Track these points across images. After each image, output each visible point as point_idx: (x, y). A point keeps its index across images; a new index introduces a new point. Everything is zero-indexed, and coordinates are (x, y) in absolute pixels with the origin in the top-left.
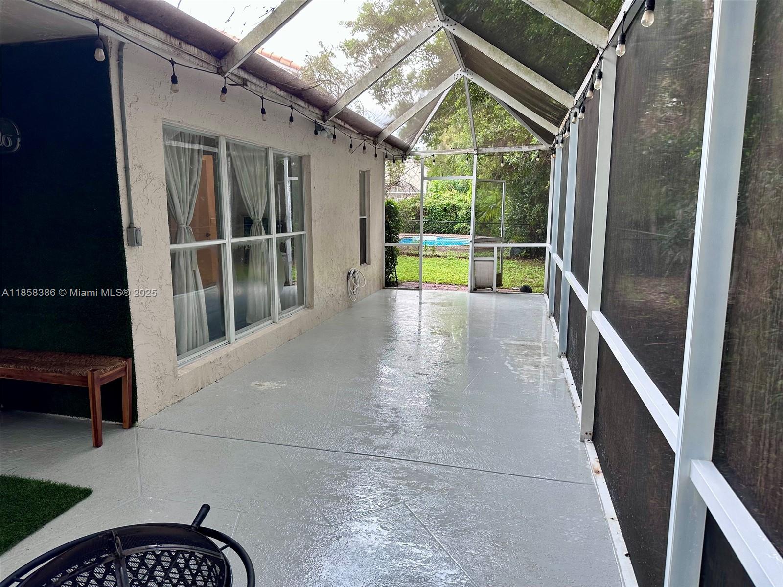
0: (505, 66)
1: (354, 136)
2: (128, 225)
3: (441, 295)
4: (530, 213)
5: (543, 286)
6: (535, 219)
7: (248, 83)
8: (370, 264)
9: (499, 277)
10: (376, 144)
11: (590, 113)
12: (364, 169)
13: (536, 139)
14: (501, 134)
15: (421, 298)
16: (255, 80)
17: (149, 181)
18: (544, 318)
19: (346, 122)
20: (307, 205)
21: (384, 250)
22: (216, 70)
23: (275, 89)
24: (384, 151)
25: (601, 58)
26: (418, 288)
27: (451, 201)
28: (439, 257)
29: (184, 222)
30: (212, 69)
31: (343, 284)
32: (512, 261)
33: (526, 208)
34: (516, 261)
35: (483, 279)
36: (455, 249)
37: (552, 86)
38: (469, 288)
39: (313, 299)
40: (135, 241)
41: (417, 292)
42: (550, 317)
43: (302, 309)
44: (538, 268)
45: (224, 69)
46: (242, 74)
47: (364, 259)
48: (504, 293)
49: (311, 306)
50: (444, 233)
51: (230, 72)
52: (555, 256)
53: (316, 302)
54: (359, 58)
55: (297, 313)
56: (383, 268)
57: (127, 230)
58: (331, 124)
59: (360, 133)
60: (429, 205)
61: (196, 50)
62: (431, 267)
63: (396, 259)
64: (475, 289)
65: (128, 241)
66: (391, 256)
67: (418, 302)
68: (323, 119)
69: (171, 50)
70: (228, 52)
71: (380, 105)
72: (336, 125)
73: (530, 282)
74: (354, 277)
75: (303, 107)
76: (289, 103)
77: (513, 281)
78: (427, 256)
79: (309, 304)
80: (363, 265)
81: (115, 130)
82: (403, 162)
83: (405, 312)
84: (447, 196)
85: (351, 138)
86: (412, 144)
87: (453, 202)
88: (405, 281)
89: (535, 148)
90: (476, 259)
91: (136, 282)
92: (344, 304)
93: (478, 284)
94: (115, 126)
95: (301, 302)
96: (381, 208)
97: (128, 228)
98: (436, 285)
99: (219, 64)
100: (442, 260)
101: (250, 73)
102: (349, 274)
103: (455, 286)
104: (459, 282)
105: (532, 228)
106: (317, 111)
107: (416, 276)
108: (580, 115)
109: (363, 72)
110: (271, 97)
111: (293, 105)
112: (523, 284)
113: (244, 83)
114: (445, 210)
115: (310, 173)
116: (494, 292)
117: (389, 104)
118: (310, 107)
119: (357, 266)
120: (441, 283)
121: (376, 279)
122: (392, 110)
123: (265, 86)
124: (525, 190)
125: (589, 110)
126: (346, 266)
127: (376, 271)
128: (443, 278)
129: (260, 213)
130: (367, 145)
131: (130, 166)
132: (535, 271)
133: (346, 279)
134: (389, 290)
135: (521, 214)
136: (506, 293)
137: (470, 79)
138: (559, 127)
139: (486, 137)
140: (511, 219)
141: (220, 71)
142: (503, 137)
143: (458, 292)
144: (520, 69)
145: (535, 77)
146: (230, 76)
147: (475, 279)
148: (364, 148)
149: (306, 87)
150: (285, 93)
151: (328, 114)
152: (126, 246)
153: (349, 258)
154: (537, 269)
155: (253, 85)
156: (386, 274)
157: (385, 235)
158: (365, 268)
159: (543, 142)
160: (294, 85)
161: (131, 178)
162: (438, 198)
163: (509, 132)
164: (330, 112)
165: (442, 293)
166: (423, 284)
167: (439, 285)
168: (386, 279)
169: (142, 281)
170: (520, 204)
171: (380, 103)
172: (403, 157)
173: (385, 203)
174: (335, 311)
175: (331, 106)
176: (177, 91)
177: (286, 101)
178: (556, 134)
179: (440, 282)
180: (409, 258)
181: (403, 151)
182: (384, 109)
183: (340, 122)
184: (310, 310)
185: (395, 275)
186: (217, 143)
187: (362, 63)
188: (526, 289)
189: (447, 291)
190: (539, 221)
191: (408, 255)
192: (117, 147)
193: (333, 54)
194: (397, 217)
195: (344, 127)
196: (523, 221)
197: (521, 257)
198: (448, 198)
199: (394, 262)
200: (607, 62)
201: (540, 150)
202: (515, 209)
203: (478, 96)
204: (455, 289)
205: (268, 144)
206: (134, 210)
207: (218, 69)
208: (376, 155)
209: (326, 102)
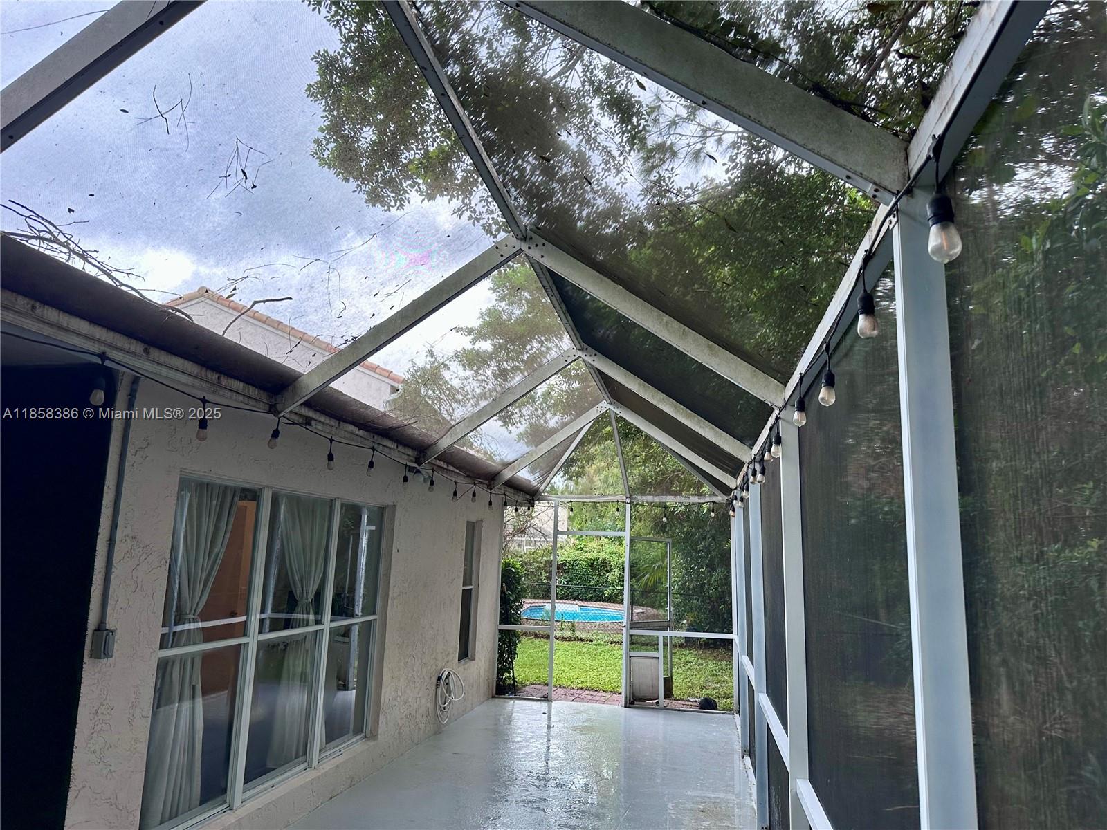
0: (660, 406)
1: (460, 480)
2: (96, 625)
3: (580, 712)
4: (709, 581)
5: (733, 697)
6: (716, 589)
7: (313, 423)
8: (474, 659)
9: (668, 682)
10: (491, 489)
11: (773, 476)
12: (473, 519)
13: (706, 488)
14: (663, 474)
15: (549, 718)
16: (323, 419)
17: (144, 556)
18: (737, 756)
19: (449, 463)
20: (384, 575)
21: (498, 636)
22: (268, 409)
23: (351, 428)
24: (503, 496)
25: (777, 419)
26: (546, 698)
27: (601, 554)
28: (582, 640)
29: (191, 610)
30: (261, 406)
31: (428, 695)
32: (688, 652)
33: (704, 573)
34: (693, 652)
35: (644, 684)
36: (605, 628)
37: (721, 434)
38: (622, 699)
39: (378, 724)
40: (103, 650)
41: (544, 705)
42: (743, 757)
43: (359, 740)
44: (726, 665)
45: (279, 407)
46: (306, 412)
47: (465, 652)
48: (675, 710)
49: (374, 736)
50: (590, 600)
51: (288, 410)
52: (745, 659)
53: (382, 728)
54: (481, 372)
55: (352, 749)
56: (493, 665)
57: (93, 634)
58: (428, 466)
59: (468, 476)
60: (569, 559)
61: (242, 384)
62: (569, 659)
63: (515, 648)
64: (632, 703)
65: (91, 650)
66: (507, 645)
67: (545, 724)
68: (418, 461)
69: (205, 385)
70: (288, 386)
71: (504, 428)
72: (435, 468)
73: (714, 689)
74: (447, 684)
75: (390, 448)
76: (371, 444)
77: (690, 687)
78: (563, 639)
79: (371, 733)
80: (463, 662)
81: (106, 488)
82: (529, 509)
83: (524, 743)
84: (595, 546)
85: (456, 482)
86: (543, 487)
87: (602, 556)
88: (528, 683)
89: (708, 499)
90: (632, 654)
91: (92, 715)
92: (428, 729)
93: (637, 694)
94: (107, 483)
95: (359, 730)
96: (496, 571)
97: (95, 630)
98: (575, 691)
99: (273, 400)
100: (586, 647)
101: (317, 411)
102: (439, 678)
103: (604, 694)
104: (609, 687)
105: (713, 601)
106: (410, 452)
107: (543, 673)
108: (759, 477)
109: (485, 388)
110: (345, 438)
111: (376, 446)
112: (705, 692)
113: (308, 421)
114: (592, 566)
115: (393, 529)
116: (661, 709)
117: (517, 427)
118: (400, 448)
119: (452, 665)
120: (582, 689)
121: (482, 685)
122: (521, 434)
123: (337, 426)
124: (700, 547)
125: (770, 471)
126: (436, 666)
127: (482, 670)
128: (588, 679)
129: (311, 588)
130: (478, 490)
131: (118, 538)
132: (721, 669)
133: (434, 688)
134: (502, 700)
135: (697, 581)
136: (679, 710)
137: (618, 412)
138: (737, 479)
139: (643, 477)
140: (682, 587)
141: (273, 410)
142: (666, 478)
143: (605, 707)
144: (679, 411)
145: (699, 421)
146: (287, 415)
147: (632, 685)
148: (474, 494)
149: (394, 426)
150: (366, 433)
151: (425, 454)
152: (86, 659)
153: (442, 653)
154: (724, 667)
155: (320, 424)
156: (498, 673)
157: (500, 612)
158: (466, 666)
159: (717, 492)
160: (378, 424)
161: (116, 554)
162: (581, 549)
163: (673, 472)
164: (428, 453)
165: (582, 709)
166: (554, 689)
167: (579, 692)
168: (499, 680)
169: (103, 714)
170: (695, 566)
171: (504, 425)
172: (530, 503)
173: (501, 565)
174: (412, 741)
175: (430, 446)
176: (203, 439)
177: (366, 441)
178: (733, 486)
179: (581, 685)
180: (537, 641)
181: (530, 496)
182: (510, 432)
183: (441, 464)
184: (371, 743)
185: (512, 674)
186: (259, 496)
187: (483, 377)
188: (708, 705)
189: (590, 705)
190: (723, 592)
191: (536, 636)
192: (102, 511)
193: (446, 366)
194: (519, 584)
195: (447, 470)
196: (700, 590)
197: (701, 644)
198: (595, 548)
199: (512, 653)
200: (784, 423)
201: (714, 502)
202: (688, 573)
203: (628, 433)
204: (602, 699)
205: (334, 495)
206: (111, 602)
207: (271, 406)
208: (490, 503)
209: (422, 441)
